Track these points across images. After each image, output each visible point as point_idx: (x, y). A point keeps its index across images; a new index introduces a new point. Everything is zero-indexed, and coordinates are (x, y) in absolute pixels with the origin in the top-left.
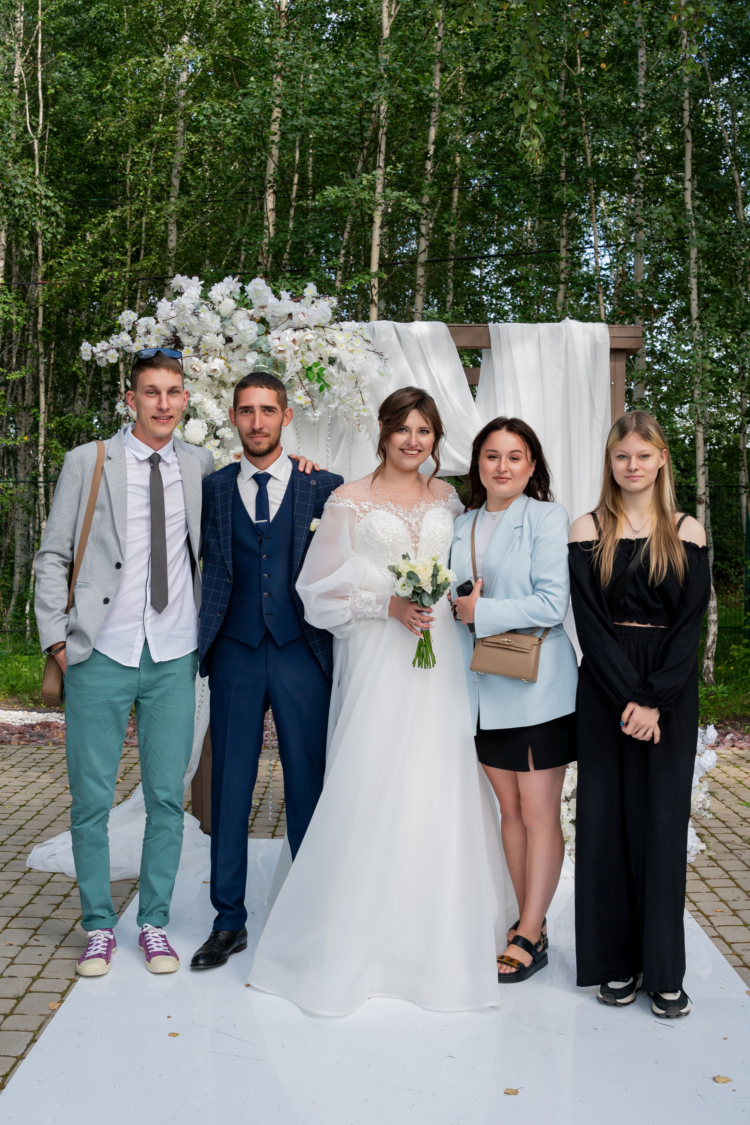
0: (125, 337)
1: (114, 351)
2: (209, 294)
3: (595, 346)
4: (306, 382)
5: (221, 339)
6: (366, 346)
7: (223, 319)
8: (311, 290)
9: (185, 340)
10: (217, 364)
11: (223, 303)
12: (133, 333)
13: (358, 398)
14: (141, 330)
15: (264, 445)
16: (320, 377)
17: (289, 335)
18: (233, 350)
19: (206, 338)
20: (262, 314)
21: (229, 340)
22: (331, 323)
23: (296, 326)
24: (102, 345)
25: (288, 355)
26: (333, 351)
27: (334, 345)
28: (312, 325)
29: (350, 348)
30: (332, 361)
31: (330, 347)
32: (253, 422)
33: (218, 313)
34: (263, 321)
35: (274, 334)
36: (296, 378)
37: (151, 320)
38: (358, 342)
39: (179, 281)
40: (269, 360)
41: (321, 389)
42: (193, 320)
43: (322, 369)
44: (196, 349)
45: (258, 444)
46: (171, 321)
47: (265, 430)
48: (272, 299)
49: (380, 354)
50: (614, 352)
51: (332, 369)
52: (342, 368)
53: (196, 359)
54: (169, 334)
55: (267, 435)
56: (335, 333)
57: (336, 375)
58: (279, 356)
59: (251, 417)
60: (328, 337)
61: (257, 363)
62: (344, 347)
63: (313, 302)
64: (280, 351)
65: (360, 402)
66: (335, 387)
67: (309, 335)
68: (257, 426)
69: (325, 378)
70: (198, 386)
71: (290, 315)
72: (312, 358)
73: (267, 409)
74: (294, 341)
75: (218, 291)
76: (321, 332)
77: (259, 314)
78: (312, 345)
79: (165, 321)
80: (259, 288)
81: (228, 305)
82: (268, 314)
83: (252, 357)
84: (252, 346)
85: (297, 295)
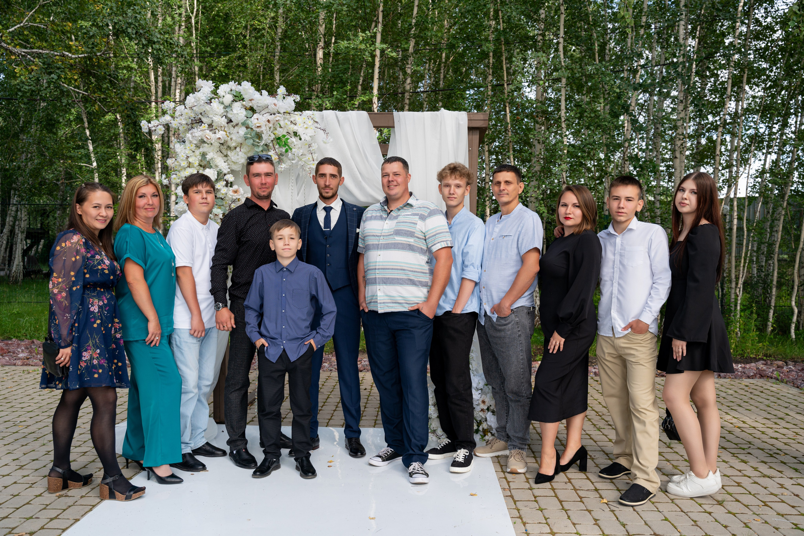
0: (168, 117)
1: (161, 127)
2: (218, 91)
3: (458, 126)
4: (277, 147)
5: (224, 119)
6: (316, 125)
7: (225, 107)
8: (282, 90)
9: (204, 119)
10: (221, 134)
11: (226, 97)
12: (172, 115)
13: (310, 157)
14: (177, 114)
15: (330, 194)
16: (286, 144)
17: (266, 117)
18: (234, 127)
19: (216, 119)
20: (250, 104)
21: (230, 120)
22: (295, 111)
23: (272, 112)
24: (155, 122)
25: (263, 129)
26: (295, 128)
27: (295, 124)
28: (282, 112)
29: (305, 126)
30: (294, 134)
31: (292, 125)
32: (326, 181)
33: (223, 103)
34: (250, 108)
35: (256, 116)
36: (271, 145)
37: (183, 107)
38: (310, 122)
39: (200, 82)
40: (253, 134)
41: (287, 151)
42: (208, 107)
43: (288, 139)
44: (210, 126)
45: (327, 193)
46: (194, 108)
47: (331, 186)
48: (257, 94)
49: (324, 130)
50: (470, 129)
51: (294, 139)
52: (300, 138)
53: (208, 131)
54: (193, 115)
55: (332, 189)
56: (298, 117)
57: (296, 143)
58: (258, 130)
59: (325, 179)
60: (292, 119)
61: (246, 134)
62: (302, 125)
63: (284, 98)
64: (258, 127)
65: (311, 159)
66: (293, 150)
67: (278, 117)
68: (327, 184)
69: (289, 144)
70: (212, 148)
71: (267, 107)
72: (280, 132)
73: (333, 176)
74: (269, 121)
75: (224, 89)
76: (288, 116)
77: (248, 104)
78: (282, 123)
79: (191, 108)
80: (247, 87)
81: (228, 98)
82: (254, 104)
83: (242, 131)
84: (243, 124)
85: (272, 93)
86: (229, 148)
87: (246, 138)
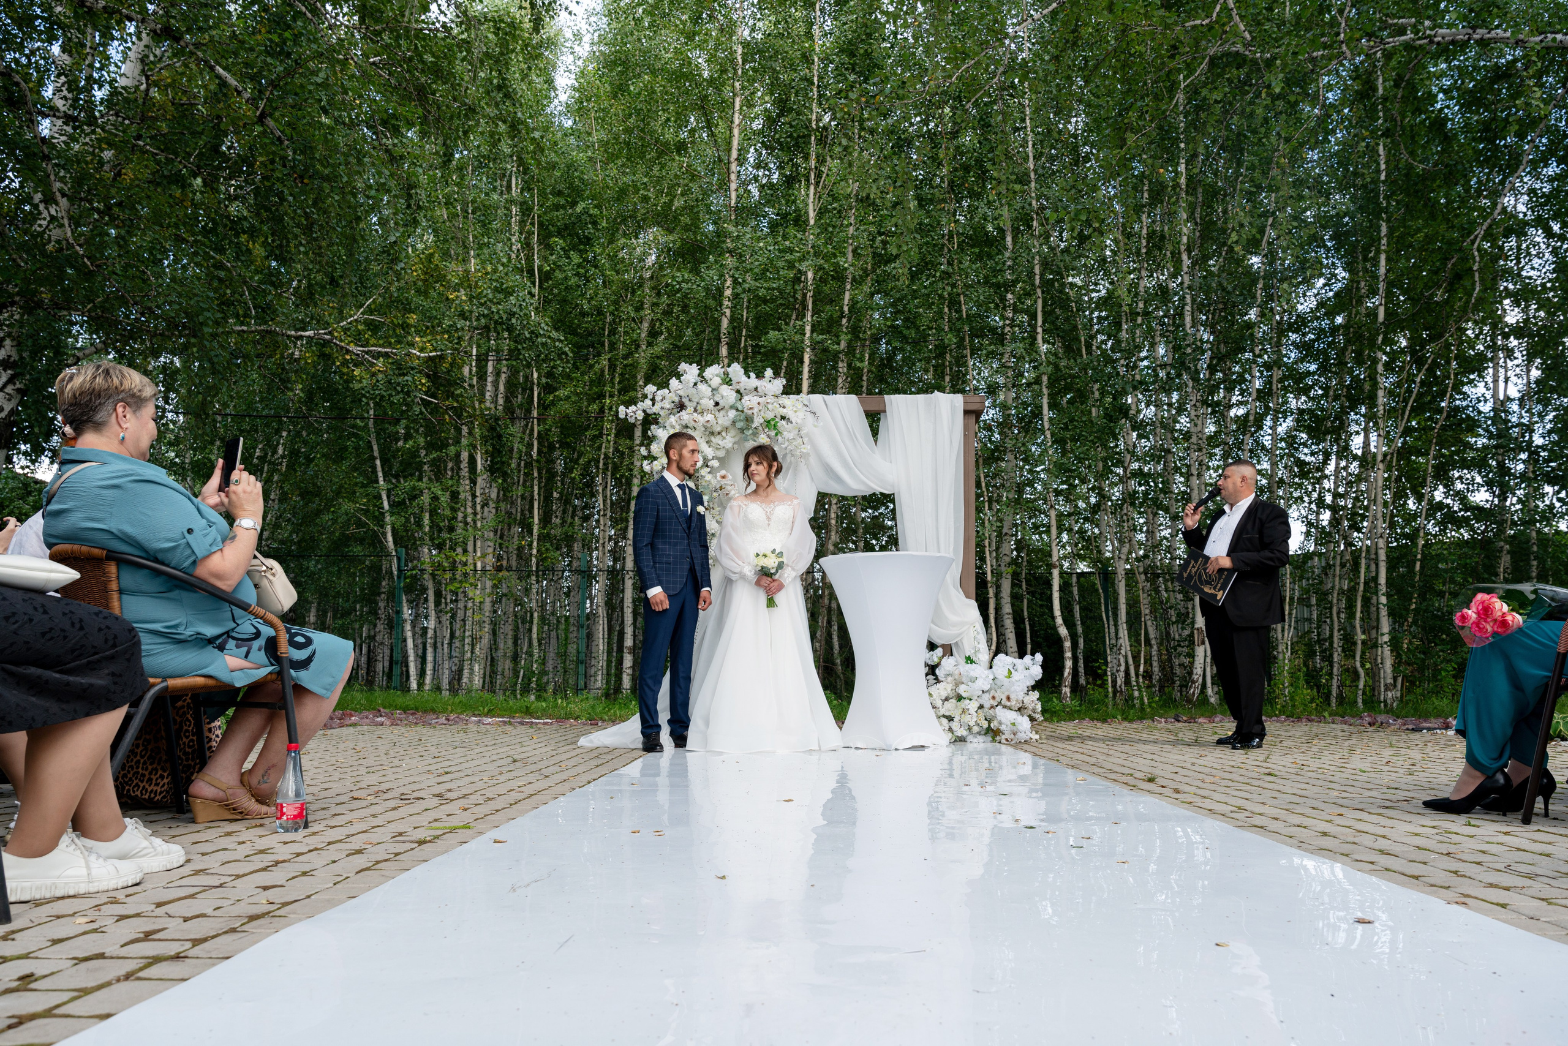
0: (648, 402)
1: (640, 412)
2: (704, 374)
3: (953, 408)
4: (767, 430)
5: (712, 403)
6: (806, 409)
7: (713, 390)
8: (769, 372)
9: (687, 403)
10: (709, 418)
11: (713, 380)
12: (653, 400)
13: (800, 441)
14: (658, 398)
16: (775, 427)
17: (756, 399)
18: (720, 409)
19: (703, 402)
20: (738, 387)
21: (717, 404)
22: (783, 394)
23: (760, 394)
24: (632, 408)
25: (755, 411)
26: (783, 411)
27: (784, 408)
28: (770, 394)
29: (794, 410)
30: (783, 418)
31: (781, 409)
33: (710, 386)
34: (738, 392)
35: (746, 398)
36: (760, 428)
37: (666, 391)
38: (800, 405)
39: (683, 366)
40: (743, 417)
41: (777, 434)
42: (694, 391)
43: (777, 422)
44: (695, 408)
46: (679, 392)
48: (744, 378)
49: (814, 414)
50: (967, 412)
51: (783, 422)
52: (789, 421)
54: (677, 399)
56: (784, 401)
57: (786, 425)
58: (748, 412)
60: (781, 403)
61: (735, 417)
62: (791, 408)
63: (771, 381)
64: (748, 409)
66: (785, 434)
67: (769, 400)
71: (756, 389)
72: (770, 416)
74: (759, 404)
75: (709, 372)
76: (776, 399)
77: (735, 386)
78: (770, 407)
79: (674, 392)
80: (736, 369)
81: (716, 381)
82: (741, 387)
83: (732, 414)
84: (732, 407)
85: (760, 375)
86: (712, 433)
87: (734, 422)
